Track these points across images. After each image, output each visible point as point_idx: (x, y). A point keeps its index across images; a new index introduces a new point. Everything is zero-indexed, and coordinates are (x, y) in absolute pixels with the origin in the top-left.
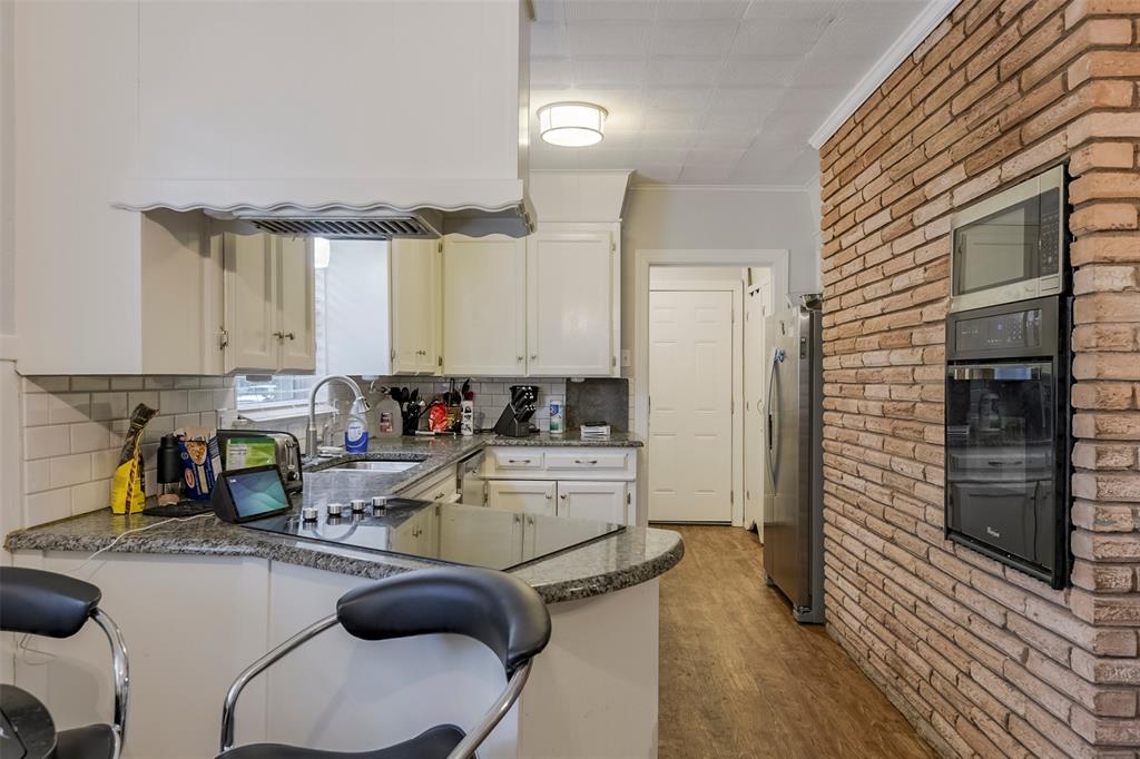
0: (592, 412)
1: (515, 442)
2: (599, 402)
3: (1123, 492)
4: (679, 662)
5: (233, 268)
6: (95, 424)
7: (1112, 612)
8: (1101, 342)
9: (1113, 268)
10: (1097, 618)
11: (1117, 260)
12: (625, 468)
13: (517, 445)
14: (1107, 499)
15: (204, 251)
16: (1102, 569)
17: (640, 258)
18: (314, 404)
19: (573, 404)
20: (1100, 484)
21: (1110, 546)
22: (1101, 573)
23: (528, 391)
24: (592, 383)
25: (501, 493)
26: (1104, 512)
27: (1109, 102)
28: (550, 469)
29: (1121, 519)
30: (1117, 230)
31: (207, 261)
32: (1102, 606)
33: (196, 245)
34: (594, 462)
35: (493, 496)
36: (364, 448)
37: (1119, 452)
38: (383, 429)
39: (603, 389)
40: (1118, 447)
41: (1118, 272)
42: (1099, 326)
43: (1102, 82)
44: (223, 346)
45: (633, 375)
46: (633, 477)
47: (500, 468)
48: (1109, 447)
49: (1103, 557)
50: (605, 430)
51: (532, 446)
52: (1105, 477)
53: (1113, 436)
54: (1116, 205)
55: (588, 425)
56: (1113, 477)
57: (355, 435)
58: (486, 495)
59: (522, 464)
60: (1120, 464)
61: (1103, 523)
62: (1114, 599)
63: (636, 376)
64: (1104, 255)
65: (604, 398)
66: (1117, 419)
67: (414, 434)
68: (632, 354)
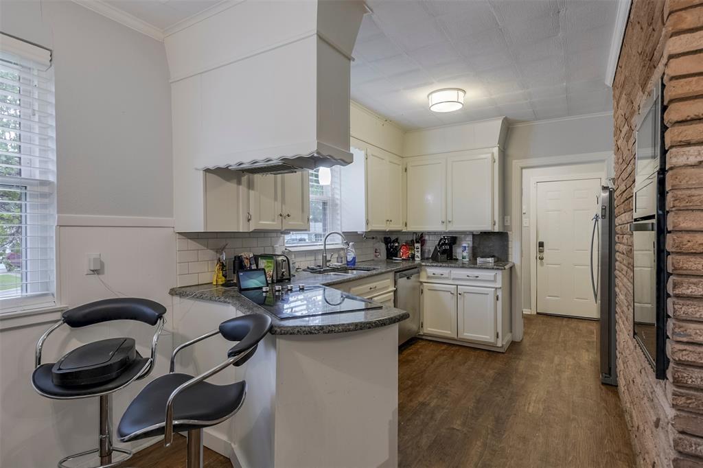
0: (487, 250)
1: (439, 264)
2: (491, 245)
3: (699, 314)
4: (502, 390)
5: (253, 189)
6: (211, 251)
7: (689, 401)
8: (677, 203)
9: (688, 148)
10: (675, 403)
11: (693, 142)
12: (495, 281)
13: (436, 266)
14: (683, 318)
15: (239, 183)
16: (680, 368)
17: (515, 164)
18: (325, 245)
19: (476, 245)
20: (676, 307)
21: (687, 352)
22: (677, 371)
23: (445, 239)
24: (485, 235)
25: (429, 290)
26: (680, 327)
27: (685, 26)
28: (454, 279)
29: (696, 333)
30: (692, 120)
31: (241, 187)
32: (679, 396)
33: (235, 181)
34: (477, 277)
35: (425, 291)
36: (354, 264)
37: (694, 284)
38: (376, 256)
39: (493, 238)
40: (694, 280)
41: (692, 151)
42: (675, 192)
43: (678, 13)
44: (249, 220)
45: (511, 231)
46: (500, 286)
47: (428, 277)
48: (686, 280)
49: (679, 360)
50: (491, 260)
51: (444, 267)
52: (681, 302)
53: (689, 272)
54: (692, 102)
55: (482, 257)
56: (689, 302)
57: (350, 258)
58: (422, 290)
59: (440, 276)
60: (696, 293)
61: (679, 335)
62: (692, 392)
63: (513, 231)
64: (679, 139)
65: (494, 244)
66: (693, 259)
67: (392, 259)
68: (511, 218)
